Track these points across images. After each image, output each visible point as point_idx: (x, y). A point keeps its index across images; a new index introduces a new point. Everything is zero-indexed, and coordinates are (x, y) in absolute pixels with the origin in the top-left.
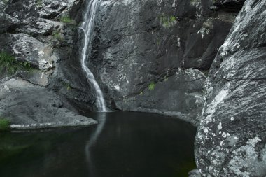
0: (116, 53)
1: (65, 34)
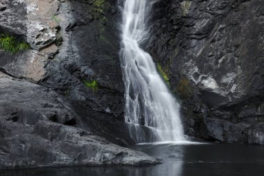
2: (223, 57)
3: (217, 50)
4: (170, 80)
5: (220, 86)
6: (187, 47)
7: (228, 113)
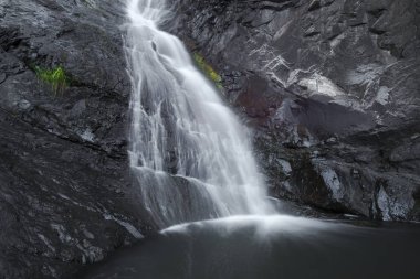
2: (342, 36)
3: (325, 24)
4: (223, 81)
5: (347, 92)
6: (253, 24)
7: (368, 149)
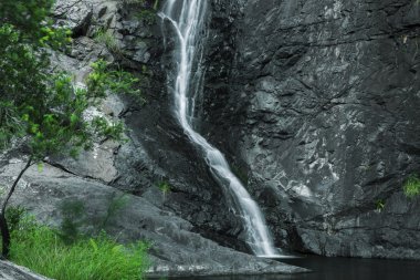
0: (290, 95)
1: (124, 32)
2: (316, 163)
